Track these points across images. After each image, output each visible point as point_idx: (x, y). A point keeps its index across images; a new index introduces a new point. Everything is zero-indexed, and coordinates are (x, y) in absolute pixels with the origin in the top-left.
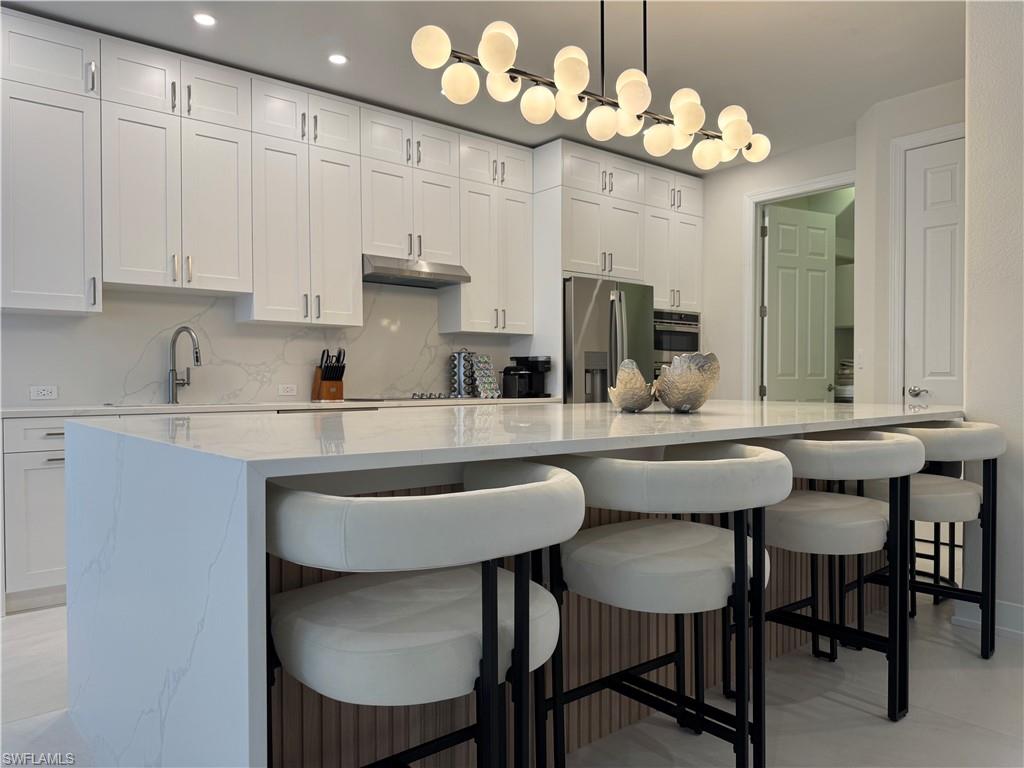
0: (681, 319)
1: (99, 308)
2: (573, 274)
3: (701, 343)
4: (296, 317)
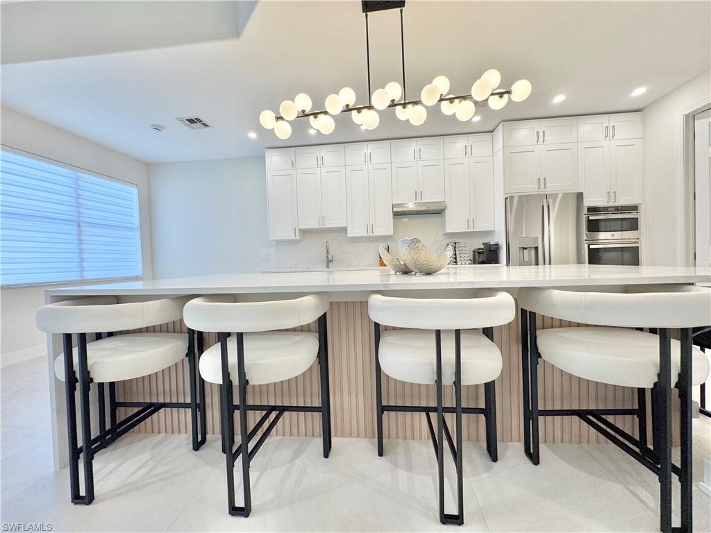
0: (618, 210)
1: (298, 237)
2: (509, 195)
3: (642, 224)
4: (364, 234)
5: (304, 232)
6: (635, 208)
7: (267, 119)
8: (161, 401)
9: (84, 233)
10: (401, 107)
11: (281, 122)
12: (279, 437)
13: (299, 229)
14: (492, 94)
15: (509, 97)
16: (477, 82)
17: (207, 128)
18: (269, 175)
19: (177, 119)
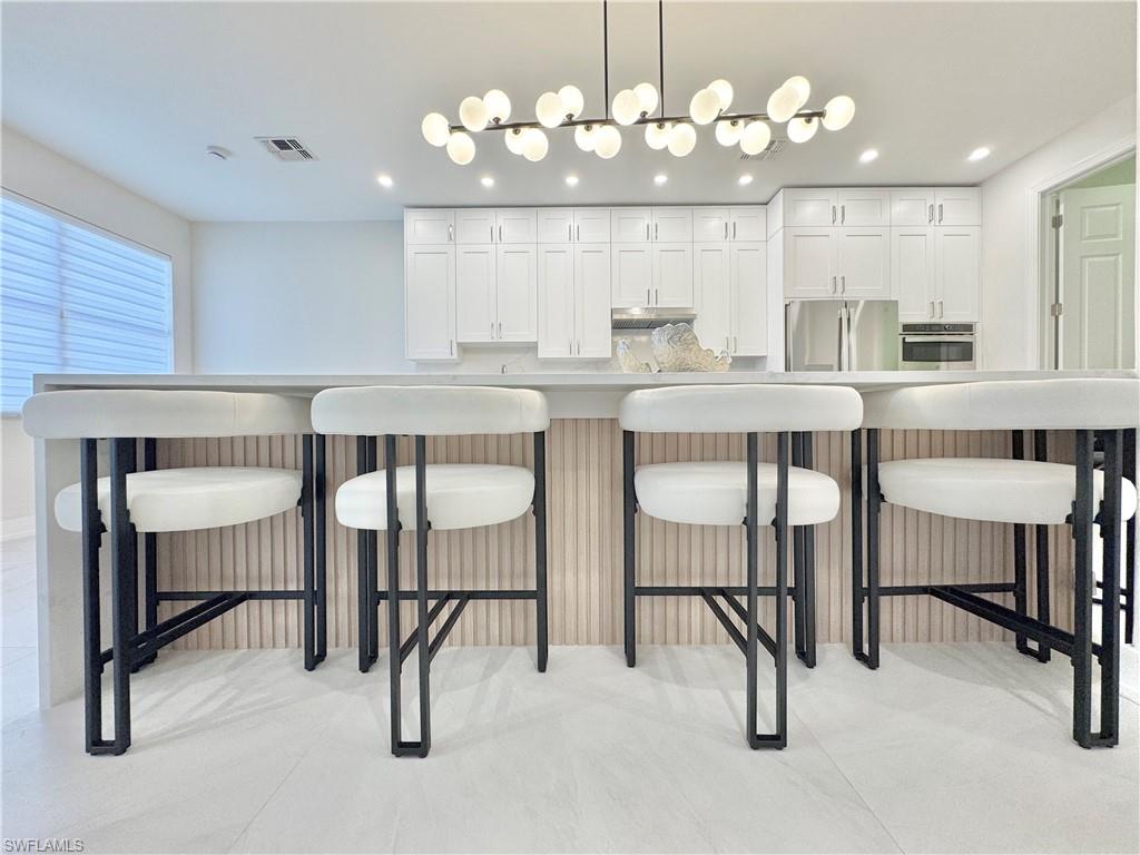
0: (945, 330)
2: (791, 300)
3: (978, 351)
4: (565, 354)
5: (465, 349)
6: (968, 328)
7: (434, 128)
8: (242, 588)
9: (69, 330)
10: (655, 125)
11: (458, 134)
12: (455, 648)
13: (458, 344)
14: (797, 116)
15: (820, 124)
16: (776, 92)
17: (308, 162)
18: (409, 251)
19: (256, 138)
